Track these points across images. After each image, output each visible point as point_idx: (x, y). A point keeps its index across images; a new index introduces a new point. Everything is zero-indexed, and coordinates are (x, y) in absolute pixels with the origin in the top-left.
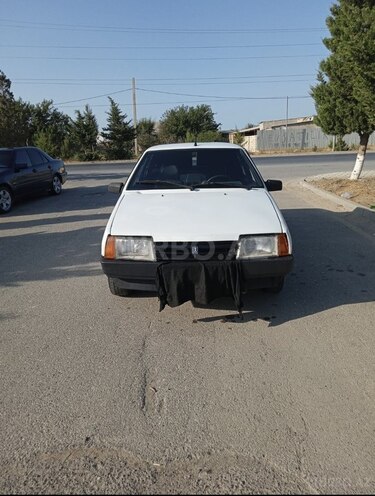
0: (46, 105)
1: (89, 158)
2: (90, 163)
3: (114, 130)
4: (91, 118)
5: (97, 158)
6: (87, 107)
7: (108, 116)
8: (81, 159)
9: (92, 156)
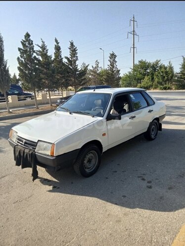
0: (157, 62)
1: (165, 89)
2: (165, 91)
3: (182, 74)
4: (171, 68)
5: (169, 88)
6: (170, 62)
7: (181, 66)
8: (161, 89)
9: (166, 87)
